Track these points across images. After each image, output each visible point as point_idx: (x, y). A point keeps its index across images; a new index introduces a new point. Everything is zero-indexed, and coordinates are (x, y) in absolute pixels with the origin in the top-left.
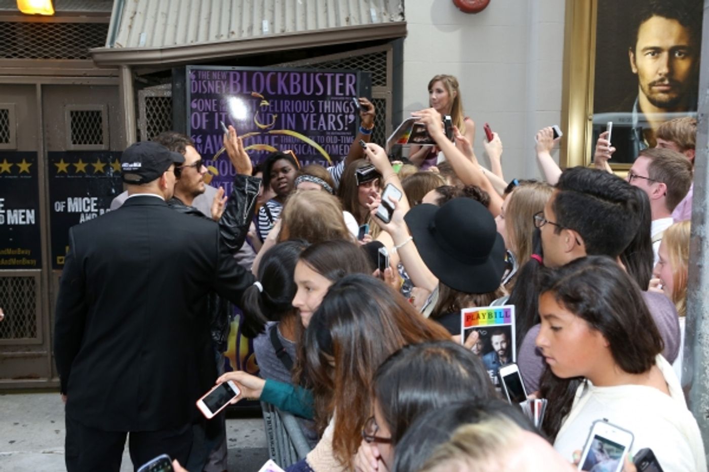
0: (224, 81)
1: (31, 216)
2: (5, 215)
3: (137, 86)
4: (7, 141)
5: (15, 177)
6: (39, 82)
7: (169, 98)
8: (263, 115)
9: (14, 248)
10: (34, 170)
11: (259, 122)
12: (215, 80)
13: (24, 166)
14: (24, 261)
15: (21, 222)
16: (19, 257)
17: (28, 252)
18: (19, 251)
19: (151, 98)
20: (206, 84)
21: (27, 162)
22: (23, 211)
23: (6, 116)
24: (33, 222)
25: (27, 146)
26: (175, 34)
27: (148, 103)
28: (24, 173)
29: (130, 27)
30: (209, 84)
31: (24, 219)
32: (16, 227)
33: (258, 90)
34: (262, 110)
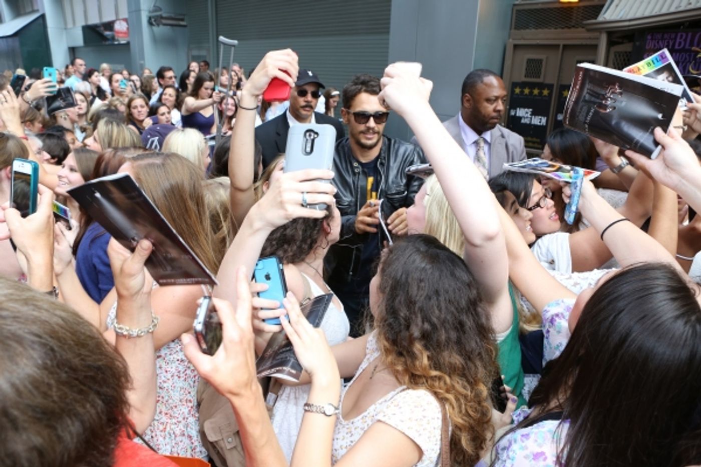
0: (672, 40)
1: (544, 120)
2: (531, 118)
3: (611, 43)
4: (539, 77)
5: (540, 98)
6: (562, 43)
7: (630, 53)
8: (697, 65)
9: (532, 137)
10: (550, 94)
11: (693, 69)
12: (665, 39)
13: (546, 92)
14: (536, 145)
15: (539, 124)
16: (534, 143)
17: (538, 140)
18: (535, 140)
19: (618, 52)
20: (658, 42)
21: (548, 89)
22: (540, 117)
23: (541, 63)
24: (544, 124)
25: (548, 81)
26: (646, 8)
27: (615, 56)
28: (545, 96)
29: (617, 6)
30: (660, 43)
31: (540, 122)
32: (535, 126)
33: (698, 46)
34: (698, 60)
